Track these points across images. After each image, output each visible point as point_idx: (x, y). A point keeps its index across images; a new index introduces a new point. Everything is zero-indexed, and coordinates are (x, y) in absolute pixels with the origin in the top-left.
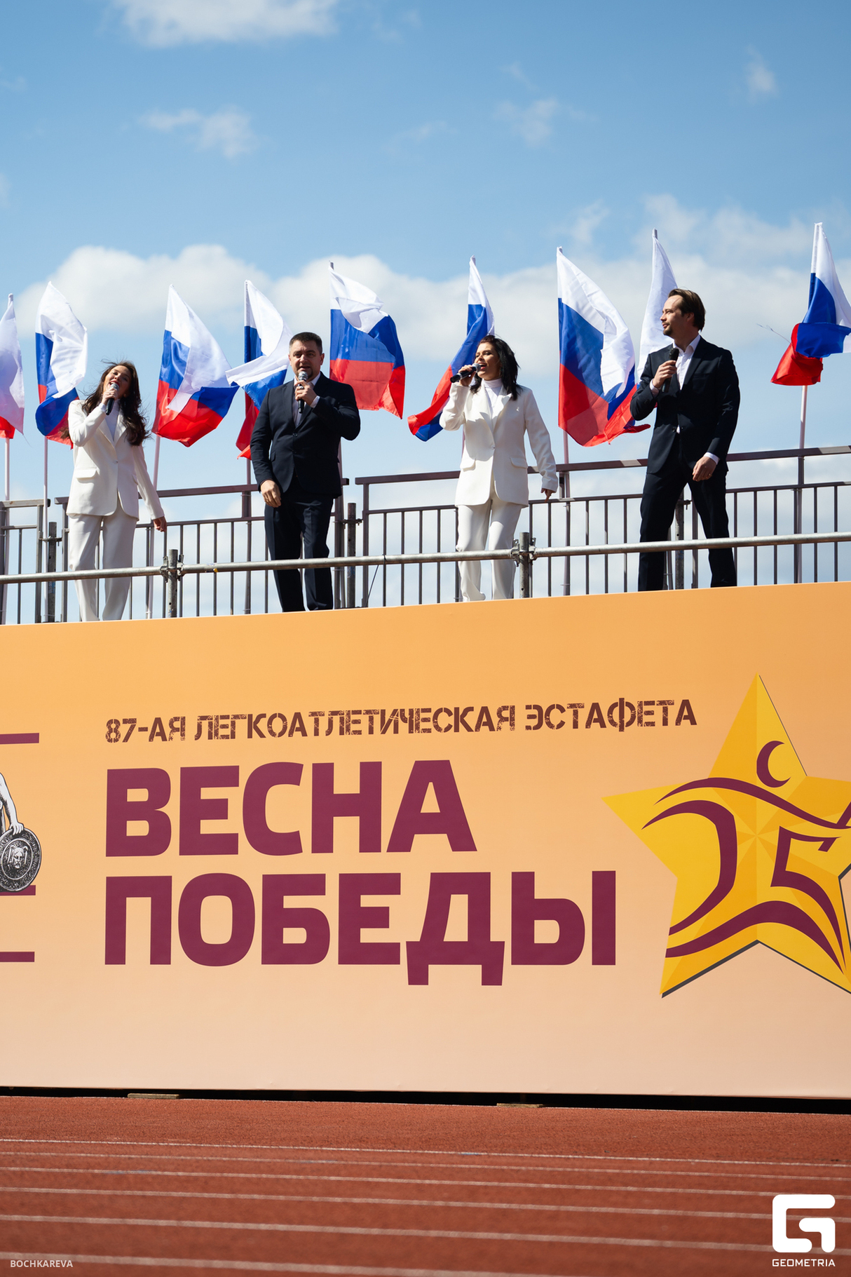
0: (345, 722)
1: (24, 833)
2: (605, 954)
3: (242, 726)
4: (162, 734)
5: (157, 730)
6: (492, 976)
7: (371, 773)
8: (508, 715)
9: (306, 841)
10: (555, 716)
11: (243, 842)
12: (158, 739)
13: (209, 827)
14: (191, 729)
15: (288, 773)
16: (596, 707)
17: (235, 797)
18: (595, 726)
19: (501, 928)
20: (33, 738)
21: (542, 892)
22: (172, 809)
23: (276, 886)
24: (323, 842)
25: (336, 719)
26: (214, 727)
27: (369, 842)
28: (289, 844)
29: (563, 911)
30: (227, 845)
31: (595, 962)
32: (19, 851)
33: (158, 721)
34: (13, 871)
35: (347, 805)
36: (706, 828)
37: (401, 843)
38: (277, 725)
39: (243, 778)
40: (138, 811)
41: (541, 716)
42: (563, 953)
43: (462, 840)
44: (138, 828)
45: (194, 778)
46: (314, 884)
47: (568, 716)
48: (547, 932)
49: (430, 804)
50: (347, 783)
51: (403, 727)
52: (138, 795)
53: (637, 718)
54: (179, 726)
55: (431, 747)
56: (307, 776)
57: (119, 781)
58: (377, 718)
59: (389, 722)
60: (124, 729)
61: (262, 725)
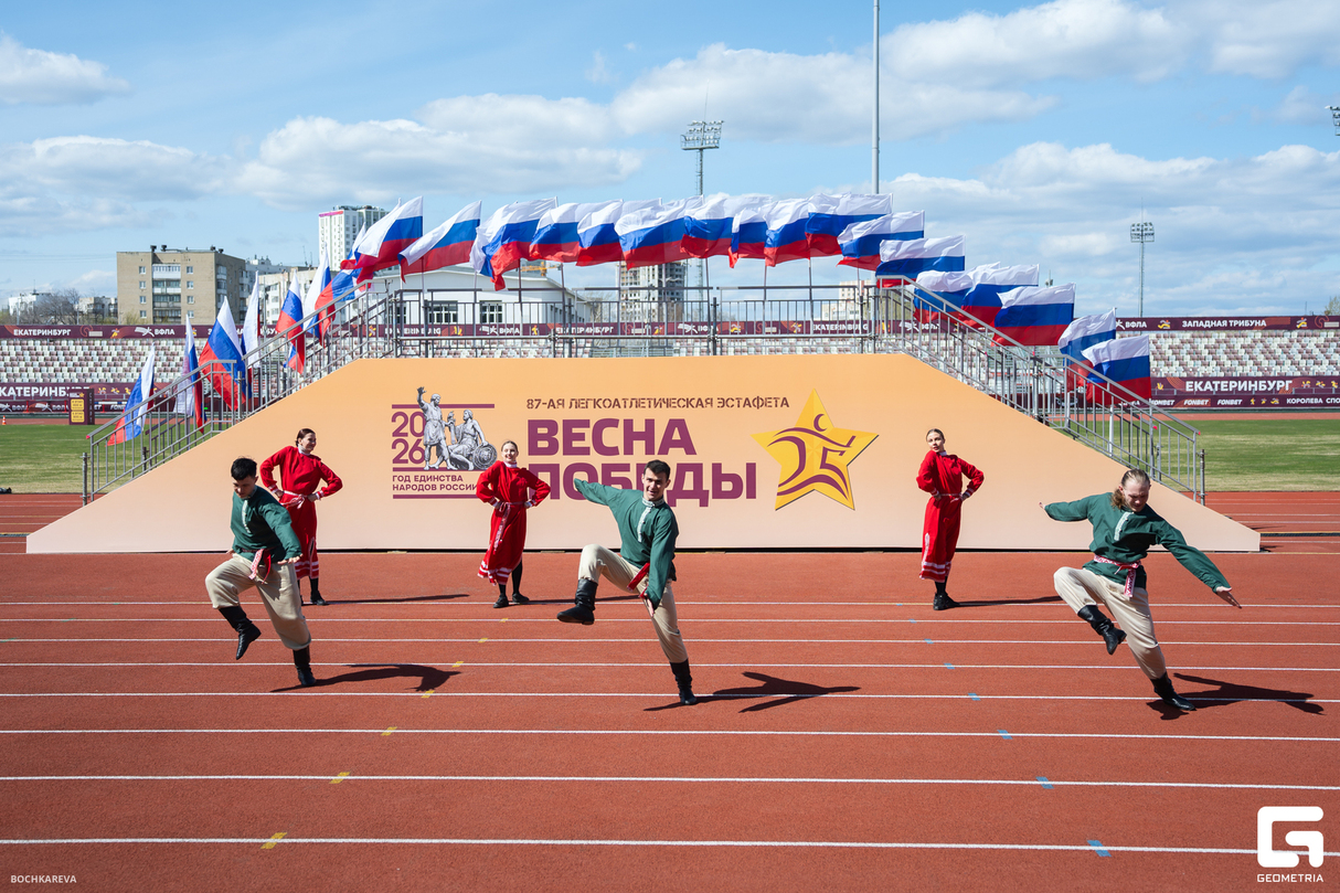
0: (638, 403)
1: (488, 445)
2: (752, 494)
3: (591, 403)
4: (553, 406)
5: (551, 404)
6: (704, 503)
7: (650, 424)
8: (710, 402)
9: (621, 450)
10: (730, 403)
11: (592, 450)
12: (551, 408)
13: (576, 444)
14: (567, 404)
15: (613, 423)
16: (747, 399)
17: (588, 432)
18: (747, 407)
19: (707, 485)
20: (492, 406)
21: (724, 471)
22: (559, 436)
23: (607, 468)
24: (629, 450)
25: (634, 402)
26: (577, 403)
27: (649, 450)
28: (614, 451)
29: (734, 478)
30: (585, 451)
31: (748, 497)
32: (486, 453)
33: (551, 400)
34: (484, 461)
35: (639, 436)
36: (794, 447)
37: (663, 451)
38: (607, 403)
39: (592, 425)
40: (543, 437)
41: (724, 403)
42: (735, 494)
43: (690, 450)
44: (543, 444)
45: (568, 424)
46: (626, 467)
47: (736, 402)
48: (727, 486)
49: (676, 436)
50: (639, 427)
51: (664, 405)
52: (543, 430)
53: (764, 404)
54: (561, 402)
55: (677, 414)
56: (621, 424)
57: (533, 425)
58: (652, 402)
59: (657, 403)
60: (535, 403)
61: (600, 403)
